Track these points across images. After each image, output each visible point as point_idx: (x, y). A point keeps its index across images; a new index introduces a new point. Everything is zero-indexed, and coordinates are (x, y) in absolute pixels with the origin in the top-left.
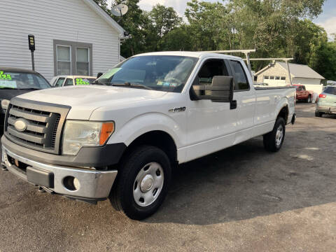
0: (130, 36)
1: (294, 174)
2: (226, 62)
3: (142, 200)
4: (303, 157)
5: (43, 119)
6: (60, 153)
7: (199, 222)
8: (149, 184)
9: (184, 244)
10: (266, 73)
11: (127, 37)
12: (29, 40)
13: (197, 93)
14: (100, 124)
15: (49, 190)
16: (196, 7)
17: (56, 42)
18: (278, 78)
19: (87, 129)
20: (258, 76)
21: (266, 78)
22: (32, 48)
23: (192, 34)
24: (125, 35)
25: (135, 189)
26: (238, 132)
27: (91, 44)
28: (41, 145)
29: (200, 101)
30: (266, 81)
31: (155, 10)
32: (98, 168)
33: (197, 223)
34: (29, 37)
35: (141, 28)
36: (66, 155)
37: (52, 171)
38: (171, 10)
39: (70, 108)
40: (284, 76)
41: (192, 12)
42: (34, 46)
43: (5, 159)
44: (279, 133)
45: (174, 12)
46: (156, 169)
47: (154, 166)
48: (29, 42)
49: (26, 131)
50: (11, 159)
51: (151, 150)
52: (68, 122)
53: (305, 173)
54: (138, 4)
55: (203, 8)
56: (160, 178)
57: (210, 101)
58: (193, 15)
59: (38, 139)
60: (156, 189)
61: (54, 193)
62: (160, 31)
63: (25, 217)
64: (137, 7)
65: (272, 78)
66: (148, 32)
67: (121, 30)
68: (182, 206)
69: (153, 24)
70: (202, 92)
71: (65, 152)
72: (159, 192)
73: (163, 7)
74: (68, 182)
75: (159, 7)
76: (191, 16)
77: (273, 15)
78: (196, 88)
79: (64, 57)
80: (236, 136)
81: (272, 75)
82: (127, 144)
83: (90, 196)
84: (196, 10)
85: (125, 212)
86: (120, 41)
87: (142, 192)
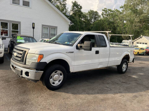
0: (73, 24)
1: (124, 82)
2: (96, 36)
3: (54, 83)
4: (134, 76)
5: (21, 52)
6: (25, 64)
7: (73, 93)
8: (57, 78)
9: (64, 99)
10: (137, 41)
11: (72, 24)
12: (33, 25)
13: (79, 47)
14: (38, 55)
15: (21, 76)
16: (106, 11)
17: (43, 25)
18: (143, 43)
19: (34, 56)
20: (134, 42)
21: (138, 43)
22: (33, 28)
23: (104, 23)
24: (71, 23)
25: (51, 79)
26: (100, 63)
27: (57, 27)
28: (20, 61)
29: (81, 50)
30: (137, 45)
31: (89, 12)
32: (36, 70)
33: (72, 94)
34: (33, 23)
35: (83, 20)
36: (27, 65)
37: (22, 70)
38: (96, 12)
39: (29, 49)
40: (146, 43)
41: (105, 13)
42: (34, 27)
43: (11, 66)
44: (124, 66)
45: (98, 13)
46: (60, 73)
47: (59, 72)
48: (33, 26)
49: (17, 56)
50: (13, 66)
51: (58, 66)
52: (28, 54)
53: (129, 82)
54: (81, 10)
55: (109, 12)
56: (62, 76)
57: (83, 50)
58: (105, 15)
59: (19, 59)
60: (60, 80)
61: (22, 77)
62: (91, 21)
63: (15, 86)
64: (81, 11)
65: (140, 43)
66: (86, 21)
67: (69, 21)
68: (70, 88)
69: (89, 18)
70: (81, 47)
71: (26, 64)
72: (61, 81)
73: (93, 11)
74: (27, 74)
75: (91, 11)
76: (104, 15)
77: (143, 15)
78: (79, 45)
79: (46, 31)
80: (98, 65)
81: (141, 42)
82: (48, 63)
83: (33, 79)
84: (106, 13)
85: (46, 86)
86: (69, 26)
87: (54, 80)
